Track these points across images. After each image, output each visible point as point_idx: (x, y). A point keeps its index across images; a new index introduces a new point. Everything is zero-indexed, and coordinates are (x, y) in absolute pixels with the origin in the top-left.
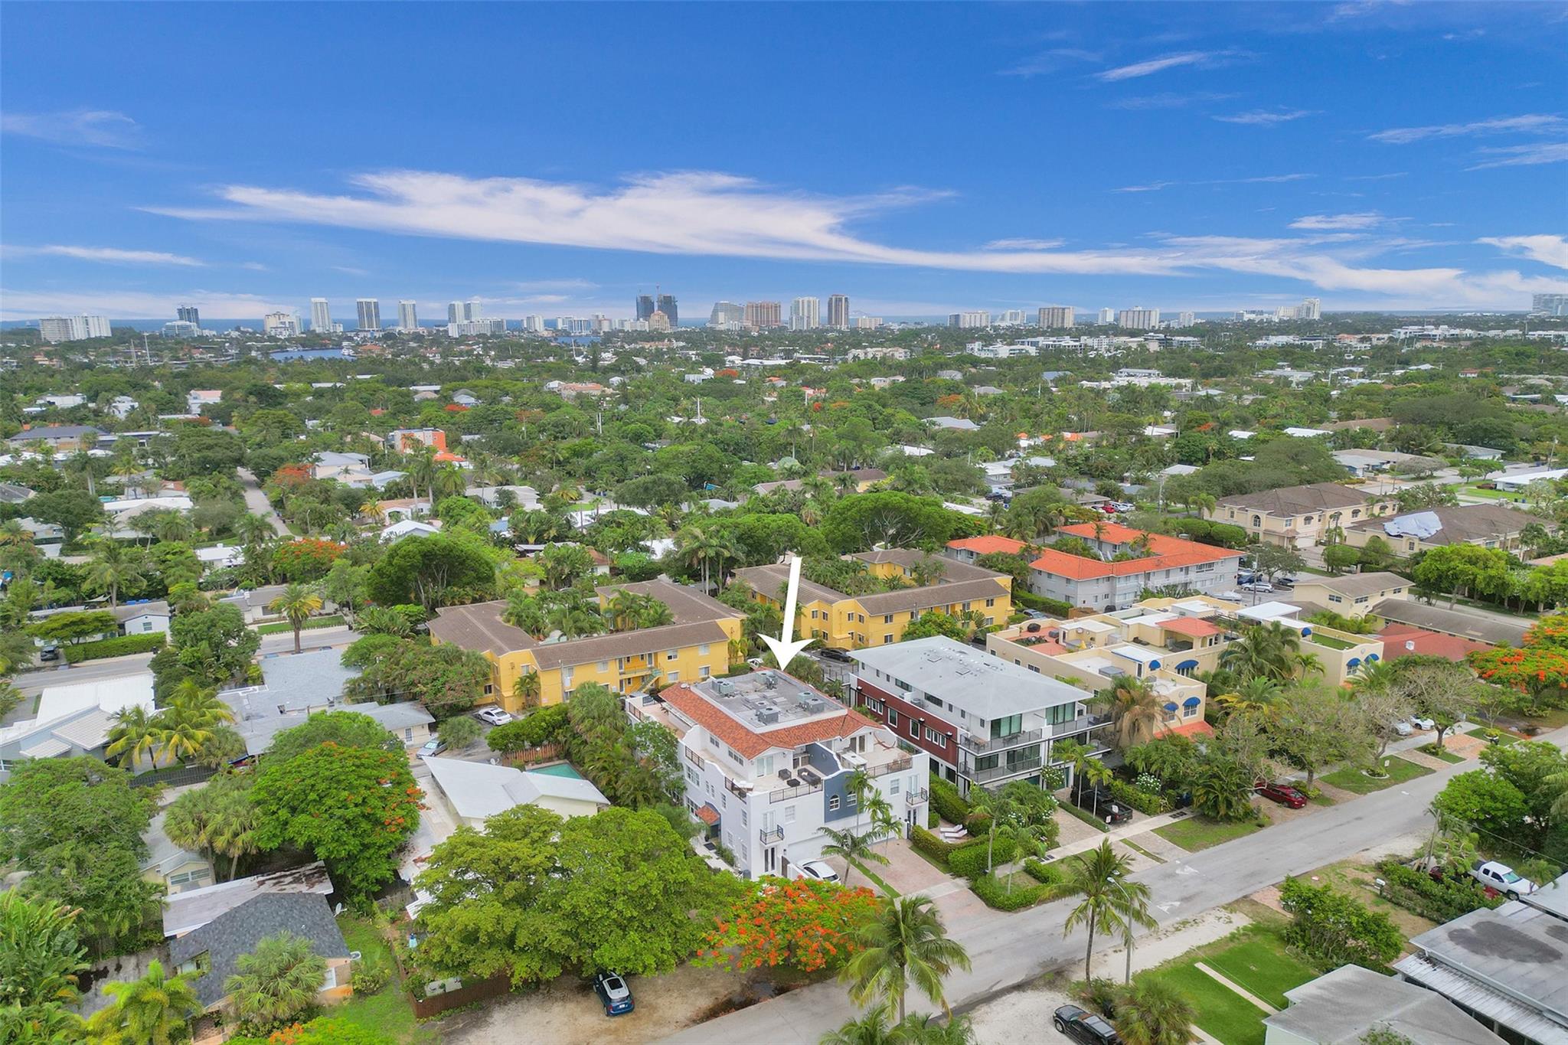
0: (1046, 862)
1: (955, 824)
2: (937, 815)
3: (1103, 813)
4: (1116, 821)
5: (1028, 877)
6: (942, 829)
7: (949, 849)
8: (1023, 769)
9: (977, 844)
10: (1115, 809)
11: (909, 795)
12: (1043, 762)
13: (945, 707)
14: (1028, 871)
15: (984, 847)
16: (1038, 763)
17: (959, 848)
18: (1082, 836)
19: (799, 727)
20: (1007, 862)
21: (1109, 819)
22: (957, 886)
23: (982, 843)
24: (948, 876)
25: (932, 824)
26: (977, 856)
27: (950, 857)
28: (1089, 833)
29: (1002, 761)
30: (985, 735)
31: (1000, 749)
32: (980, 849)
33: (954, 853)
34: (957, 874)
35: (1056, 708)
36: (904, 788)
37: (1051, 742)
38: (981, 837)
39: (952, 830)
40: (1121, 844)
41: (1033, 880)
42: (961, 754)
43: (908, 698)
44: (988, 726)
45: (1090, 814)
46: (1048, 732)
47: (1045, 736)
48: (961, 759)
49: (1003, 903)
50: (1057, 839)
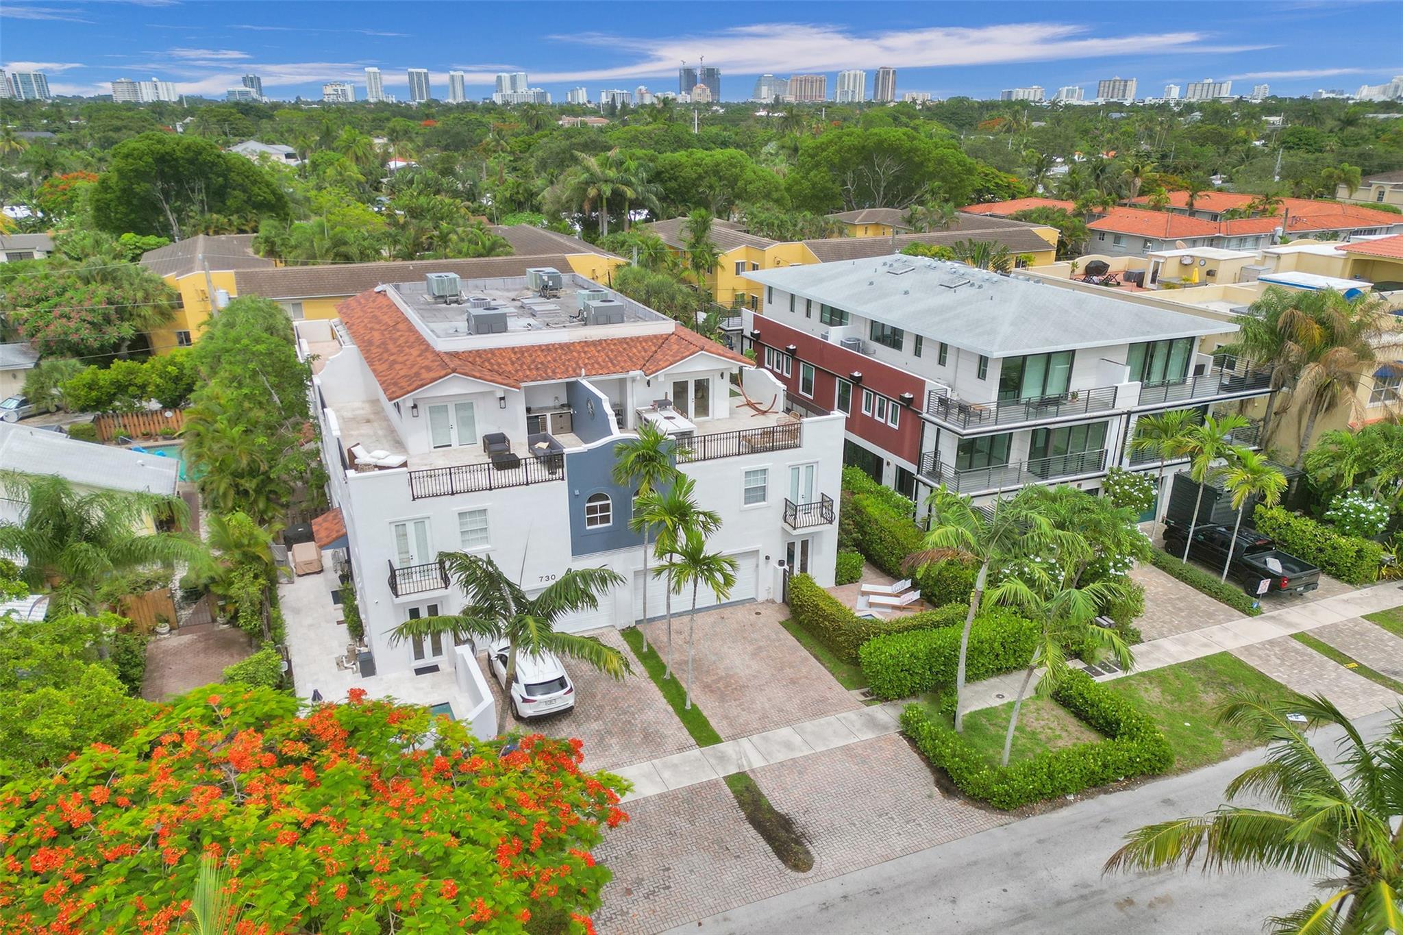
0: (1107, 677)
1: (897, 577)
2: (857, 557)
3: (1247, 575)
4: (1280, 591)
5: (1061, 712)
6: (866, 587)
7: (868, 631)
8: (1064, 473)
9: (936, 625)
10: (1274, 565)
11: (791, 510)
12: (1110, 462)
13: (908, 344)
14: (1063, 698)
15: (950, 632)
16: (1098, 464)
17: (889, 631)
18: (1194, 620)
19: (548, 349)
20: (1009, 670)
21: (1264, 586)
22: (872, 723)
23: (950, 622)
24: (856, 695)
25: (846, 576)
26: (933, 653)
27: (864, 651)
28: (1210, 615)
29: (1019, 453)
30: (986, 393)
31: (1017, 422)
32: (940, 637)
33: (875, 643)
34: (878, 695)
35: (1149, 349)
36: (779, 490)
37: (1134, 418)
38: (948, 610)
39: (888, 589)
40: (1297, 645)
41: (1072, 724)
42: (929, 432)
43: (836, 336)
44: (994, 374)
45: (1213, 576)
46: (1129, 395)
47: (1123, 405)
48: (928, 446)
49: (986, 788)
50: (1135, 624)
